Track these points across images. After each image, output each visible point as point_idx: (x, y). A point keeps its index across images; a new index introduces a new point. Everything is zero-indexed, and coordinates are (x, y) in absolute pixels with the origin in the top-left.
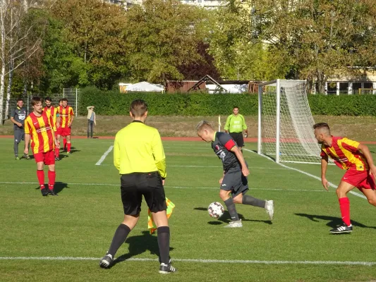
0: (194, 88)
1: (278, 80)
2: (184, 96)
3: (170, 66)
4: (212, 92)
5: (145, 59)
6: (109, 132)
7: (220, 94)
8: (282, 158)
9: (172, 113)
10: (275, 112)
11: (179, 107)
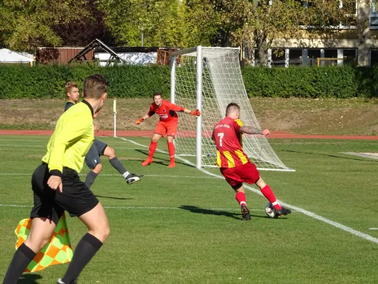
0: (78, 58)
1: (200, 47)
2: (63, 70)
3: (42, 27)
4: (103, 64)
7: (115, 66)
8: (205, 161)
9: (45, 95)
10: (195, 94)
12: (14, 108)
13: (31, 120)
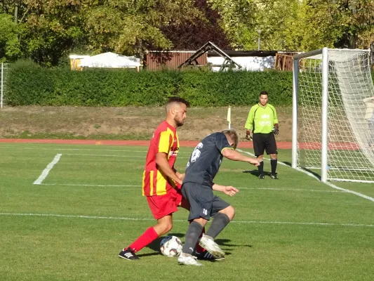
0: (189, 62)
1: (325, 49)
2: (173, 75)
3: (150, 28)
4: (217, 69)
5: (111, 16)
6: (53, 132)
7: (230, 71)
8: (331, 174)
9: (153, 102)
10: (320, 101)
11: (165, 92)
12: (120, 117)
13: (138, 130)
